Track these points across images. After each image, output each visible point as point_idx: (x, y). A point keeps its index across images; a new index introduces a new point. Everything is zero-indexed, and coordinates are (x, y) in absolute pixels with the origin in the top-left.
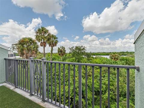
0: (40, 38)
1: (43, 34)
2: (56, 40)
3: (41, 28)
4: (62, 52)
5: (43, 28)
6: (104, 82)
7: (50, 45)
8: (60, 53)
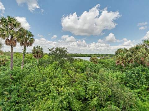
0: (5, 33)
1: (10, 27)
2: (31, 38)
3: (7, 18)
4: (38, 53)
5: (11, 18)
6: (90, 87)
7: (22, 44)
8: (36, 54)
